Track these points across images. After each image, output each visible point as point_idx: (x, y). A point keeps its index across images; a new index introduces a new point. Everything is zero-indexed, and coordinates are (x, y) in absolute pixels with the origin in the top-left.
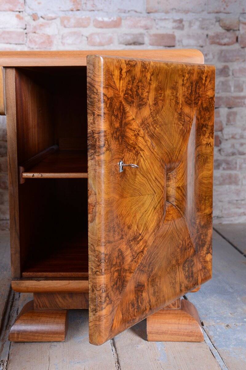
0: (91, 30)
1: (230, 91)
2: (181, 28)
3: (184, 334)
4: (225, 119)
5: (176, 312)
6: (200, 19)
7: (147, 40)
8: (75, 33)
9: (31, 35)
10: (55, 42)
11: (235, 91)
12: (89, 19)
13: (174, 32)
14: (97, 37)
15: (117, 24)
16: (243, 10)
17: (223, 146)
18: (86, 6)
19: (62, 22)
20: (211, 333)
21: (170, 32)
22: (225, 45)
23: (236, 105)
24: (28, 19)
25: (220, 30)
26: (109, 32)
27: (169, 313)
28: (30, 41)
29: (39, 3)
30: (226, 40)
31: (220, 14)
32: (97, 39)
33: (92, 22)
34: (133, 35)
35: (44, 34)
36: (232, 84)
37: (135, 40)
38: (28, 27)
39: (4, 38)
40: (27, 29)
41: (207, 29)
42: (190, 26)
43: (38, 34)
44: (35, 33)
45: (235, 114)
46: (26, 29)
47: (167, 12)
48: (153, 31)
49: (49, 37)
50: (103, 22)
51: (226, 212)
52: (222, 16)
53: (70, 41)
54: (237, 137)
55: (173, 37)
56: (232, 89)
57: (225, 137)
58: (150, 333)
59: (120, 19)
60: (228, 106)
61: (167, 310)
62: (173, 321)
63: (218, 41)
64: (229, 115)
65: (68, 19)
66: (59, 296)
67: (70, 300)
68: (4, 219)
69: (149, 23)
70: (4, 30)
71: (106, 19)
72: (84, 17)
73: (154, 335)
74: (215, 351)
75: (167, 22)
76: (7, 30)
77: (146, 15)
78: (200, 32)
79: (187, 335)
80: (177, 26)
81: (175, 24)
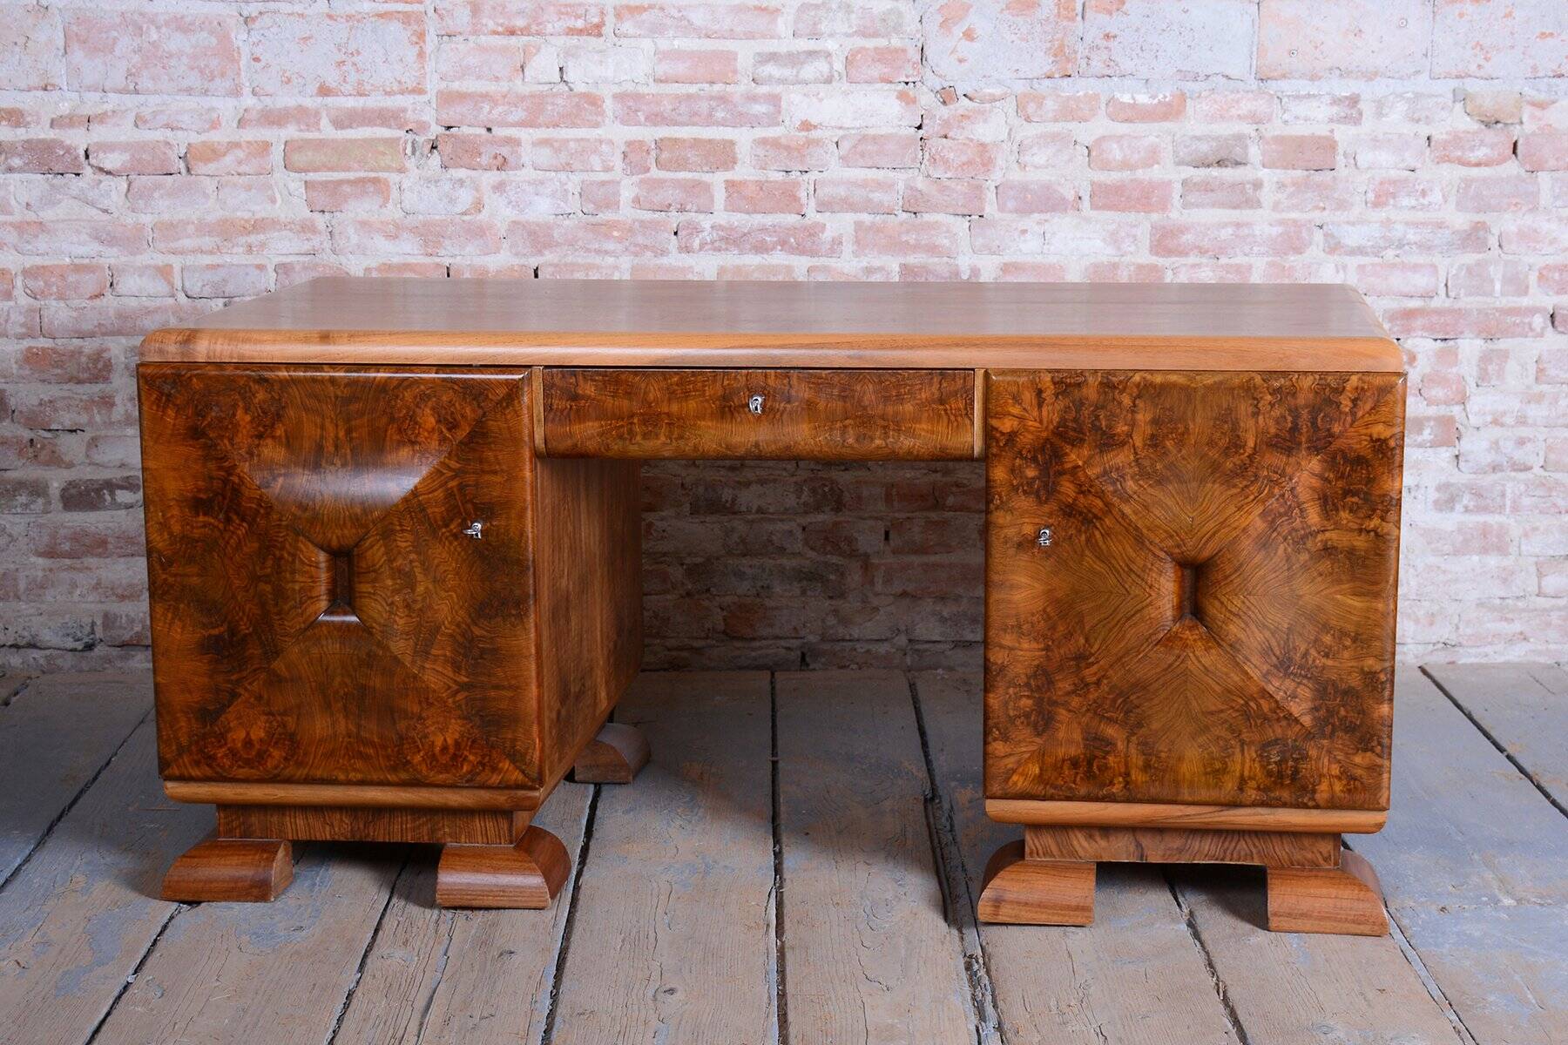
0: (1100, 126)
1: (1491, 294)
2: (1357, 120)
3: (1346, 919)
4: (1475, 372)
5: (1332, 875)
6: (1409, 95)
7: (1254, 152)
8: (1054, 138)
9: (935, 144)
10: (1000, 162)
11: (1502, 294)
12: (1096, 97)
13: (1332, 131)
14: (1115, 146)
15: (1171, 111)
16: (1534, 68)
17: (1465, 445)
18: (1088, 64)
19: (1020, 108)
20: (1405, 922)
21: (1322, 130)
22: (1478, 165)
23: (1508, 333)
24: (927, 99)
25: (1468, 124)
26: (1152, 133)
27: (1316, 876)
28: (933, 160)
29: (960, 61)
30: (1481, 153)
31: (1467, 80)
32: (1116, 153)
33: (1103, 106)
34: (1217, 139)
35: (972, 140)
36: (1496, 273)
37: (1223, 154)
38: (926, 122)
39: (862, 155)
40: (924, 126)
41: (1428, 120)
42: (1379, 114)
43: (954, 139)
44: (946, 137)
45: (1504, 355)
46: (919, 127)
47: (1314, 77)
48: (1274, 129)
49: (983, 145)
50: (1133, 106)
51: (1469, 631)
52: (1472, 86)
53: (1040, 159)
54: (1509, 420)
55: (1329, 145)
56: (1498, 286)
57: (1474, 420)
58: (1275, 914)
59: (1182, 97)
60: (1484, 335)
61: (1311, 870)
62: (1324, 891)
63: (1459, 153)
64: (1485, 358)
65: (1040, 100)
66: (1079, 835)
67: (1103, 843)
68: (848, 637)
69: (1261, 106)
70: (864, 132)
71: (1143, 99)
72: (1081, 93)
73: (1282, 918)
74: (1411, 953)
75: (1315, 104)
76: (872, 132)
77: (1254, 85)
78: (1408, 129)
79: (1354, 922)
80: (1343, 114)
81: (1335, 109)
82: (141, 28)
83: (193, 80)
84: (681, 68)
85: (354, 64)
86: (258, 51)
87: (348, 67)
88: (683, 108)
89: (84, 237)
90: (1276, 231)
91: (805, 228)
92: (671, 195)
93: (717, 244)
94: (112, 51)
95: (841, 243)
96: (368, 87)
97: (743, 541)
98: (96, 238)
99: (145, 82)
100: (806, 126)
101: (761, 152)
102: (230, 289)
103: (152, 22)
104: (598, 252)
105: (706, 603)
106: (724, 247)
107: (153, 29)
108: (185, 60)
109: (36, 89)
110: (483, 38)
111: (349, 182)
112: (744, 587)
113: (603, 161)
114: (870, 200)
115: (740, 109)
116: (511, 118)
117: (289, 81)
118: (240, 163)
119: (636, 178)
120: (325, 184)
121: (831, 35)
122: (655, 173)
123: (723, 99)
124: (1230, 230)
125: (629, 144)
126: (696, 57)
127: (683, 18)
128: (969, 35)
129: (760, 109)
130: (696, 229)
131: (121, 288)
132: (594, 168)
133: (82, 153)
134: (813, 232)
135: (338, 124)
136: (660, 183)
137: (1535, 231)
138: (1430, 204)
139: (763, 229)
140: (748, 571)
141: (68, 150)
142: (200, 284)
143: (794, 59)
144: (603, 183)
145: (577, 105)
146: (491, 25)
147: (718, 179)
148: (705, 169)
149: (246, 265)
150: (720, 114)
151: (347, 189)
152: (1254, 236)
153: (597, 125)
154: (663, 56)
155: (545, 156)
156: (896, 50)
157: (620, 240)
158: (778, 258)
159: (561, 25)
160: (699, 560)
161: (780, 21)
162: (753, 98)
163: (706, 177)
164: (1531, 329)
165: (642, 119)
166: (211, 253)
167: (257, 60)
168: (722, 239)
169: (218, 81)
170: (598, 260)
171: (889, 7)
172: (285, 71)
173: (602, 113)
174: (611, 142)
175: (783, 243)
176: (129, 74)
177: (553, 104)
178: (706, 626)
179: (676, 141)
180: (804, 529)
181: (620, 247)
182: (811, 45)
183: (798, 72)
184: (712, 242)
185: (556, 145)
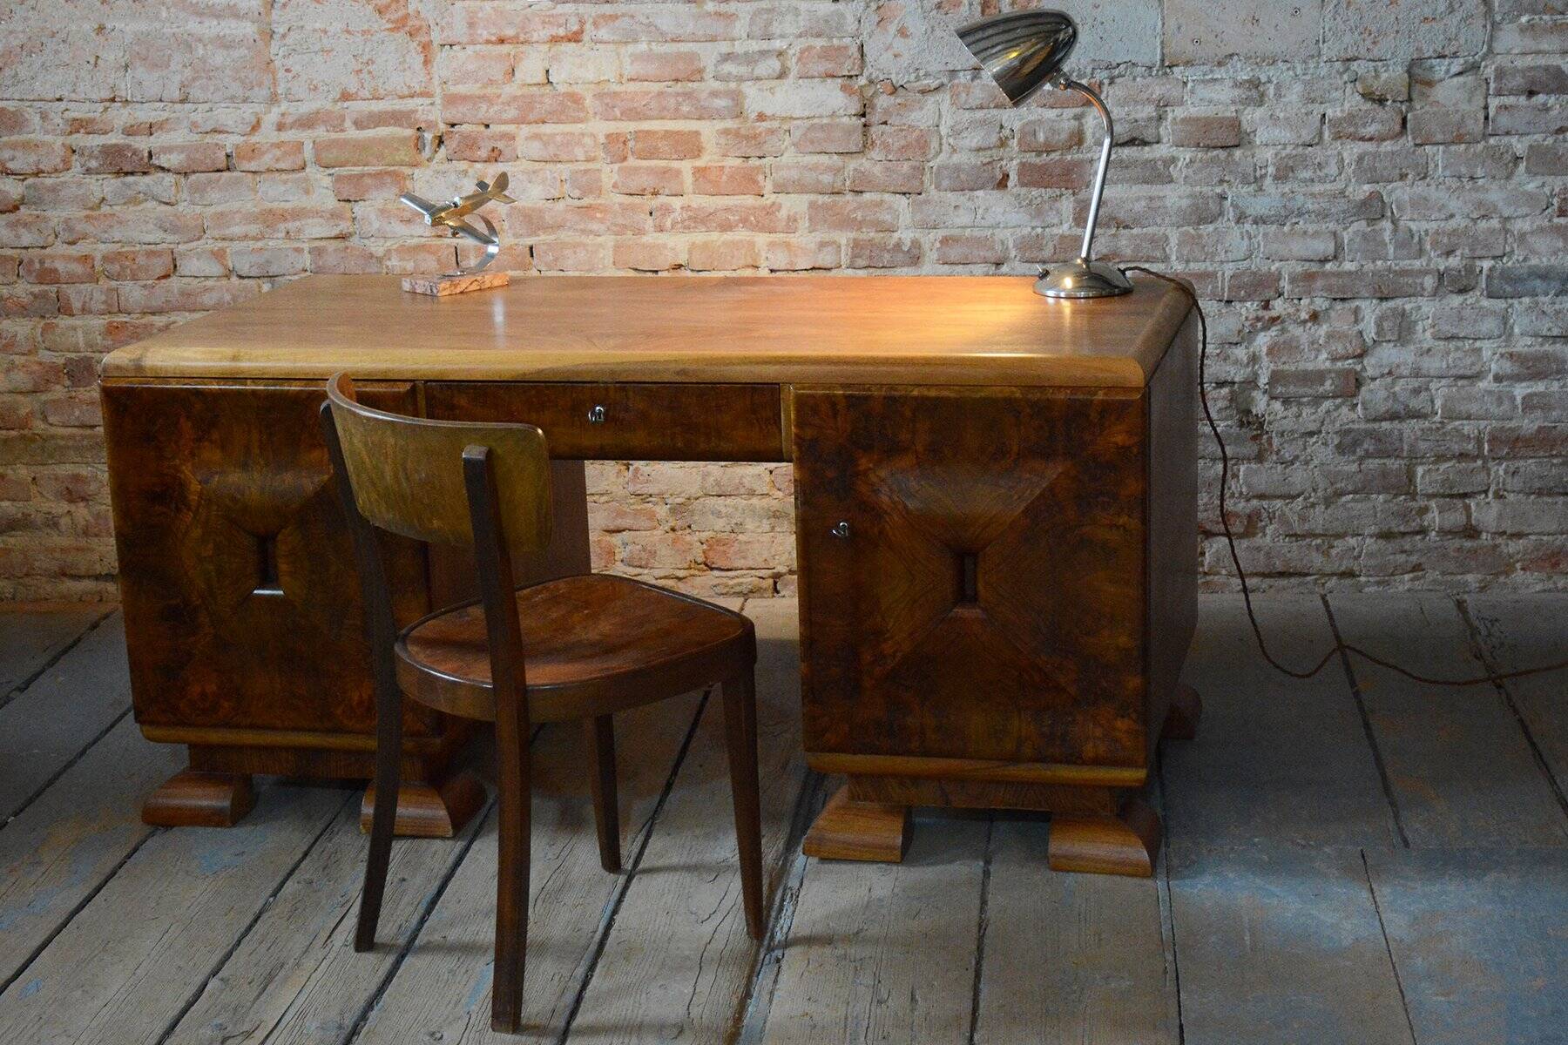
1: (1385, 257)
2: (1260, 101)
4: (1372, 328)
5: (1106, 822)
7: (1166, 132)
8: (982, 122)
9: (877, 130)
11: (1396, 257)
13: (1237, 112)
14: (1038, 129)
16: (1419, 50)
17: (1363, 395)
19: (953, 97)
21: (1230, 112)
22: (1371, 139)
23: (1401, 293)
24: (869, 91)
25: (1358, 103)
27: (1093, 822)
28: (875, 145)
29: (896, 56)
30: (1373, 129)
31: (1357, 64)
32: (1039, 135)
34: (1132, 122)
35: (910, 127)
36: (1389, 238)
37: (1136, 135)
38: (868, 111)
39: (812, 142)
40: (867, 115)
41: (1323, 100)
42: (1278, 95)
43: (893, 126)
44: (885, 123)
46: (863, 116)
47: (1218, 63)
48: (1184, 110)
49: (920, 131)
51: (1372, 563)
52: (1362, 68)
53: (971, 141)
54: (1403, 372)
55: (1235, 125)
56: (1391, 249)
57: (1370, 372)
58: (1055, 855)
59: (1097, 84)
60: (1378, 295)
63: (1352, 130)
64: (1381, 316)
65: (968, 90)
66: (894, 784)
67: (913, 791)
69: (1169, 91)
70: (812, 121)
74: (1164, 893)
75: (1218, 87)
76: (820, 121)
78: (1304, 109)
79: (1120, 863)
80: (1244, 96)
81: (1237, 92)
82: (191, 47)
83: (236, 89)
84: (651, 69)
85: (370, 72)
86: (289, 62)
87: (365, 75)
88: (653, 104)
89: (151, 226)
90: (1185, 203)
91: (764, 208)
92: (647, 181)
93: (687, 223)
94: (168, 66)
95: (795, 220)
96: (382, 92)
97: (718, 484)
98: (160, 227)
99: (195, 93)
100: (761, 117)
101: (723, 141)
102: (273, 270)
103: (200, 40)
104: (583, 231)
105: (688, 538)
106: (693, 225)
107: (200, 46)
108: (228, 72)
109: (106, 100)
110: (478, 47)
111: (370, 175)
112: (720, 524)
113: (586, 152)
114: (819, 181)
115: (702, 103)
116: (505, 116)
117: (316, 88)
118: (277, 160)
119: (616, 167)
120: (350, 177)
121: (782, 36)
122: (632, 162)
123: (688, 95)
124: (1143, 203)
125: (608, 136)
126: (663, 58)
127: (650, 25)
128: (903, 33)
129: (721, 103)
130: (667, 210)
131: (182, 270)
132: (578, 158)
133: (146, 154)
134: (771, 210)
135: (358, 124)
136: (636, 169)
137: (1425, 199)
138: (1327, 175)
139: (727, 209)
140: (724, 510)
141: (135, 153)
142: (248, 266)
143: (750, 59)
144: (586, 171)
145: (562, 103)
146: (485, 35)
147: (686, 166)
148: (675, 156)
149: (287, 249)
150: (685, 109)
151: (368, 181)
152: (1165, 207)
153: (580, 121)
154: (635, 58)
155: (535, 149)
156: (839, 48)
157: (602, 221)
158: (741, 235)
159: (545, 33)
160: (679, 500)
161: (738, 24)
162: (714, 94)
163: (675, 164)
164: (1423, 289)
165: (618, 113)
166: (256, 239)
167: (288, 70)
168: (690, 218)
169: (256, 89)
170: (584, 239)
171: (832, 9)
172: (312, 80)
173: (583, 109)
174: (593, 136)
175: (744, 221)
176: (183, 86)
177: (541, 103)
178: (688, 559)
179: (648, 132)
180: (771, 472)
181: (603, 227)
182: (765, 45)
183: (753, 70)
184: (683, 221)
185: (545, 138)
